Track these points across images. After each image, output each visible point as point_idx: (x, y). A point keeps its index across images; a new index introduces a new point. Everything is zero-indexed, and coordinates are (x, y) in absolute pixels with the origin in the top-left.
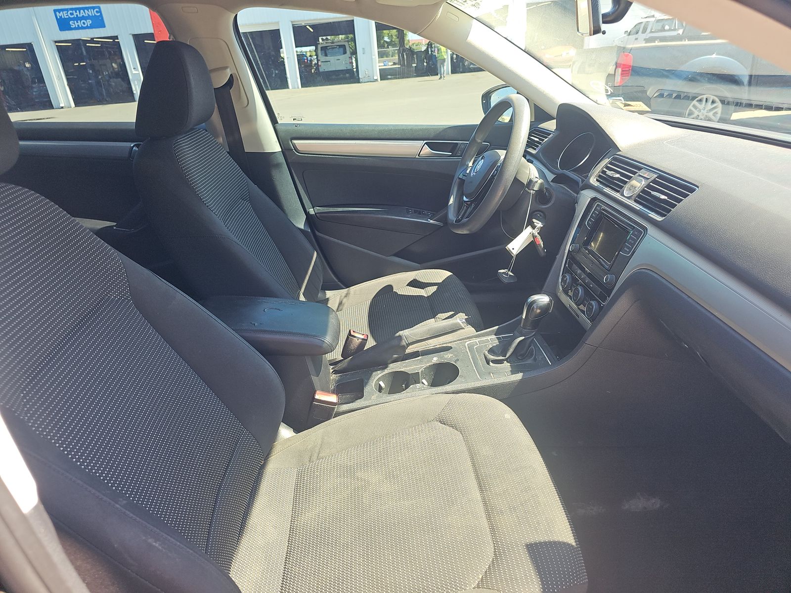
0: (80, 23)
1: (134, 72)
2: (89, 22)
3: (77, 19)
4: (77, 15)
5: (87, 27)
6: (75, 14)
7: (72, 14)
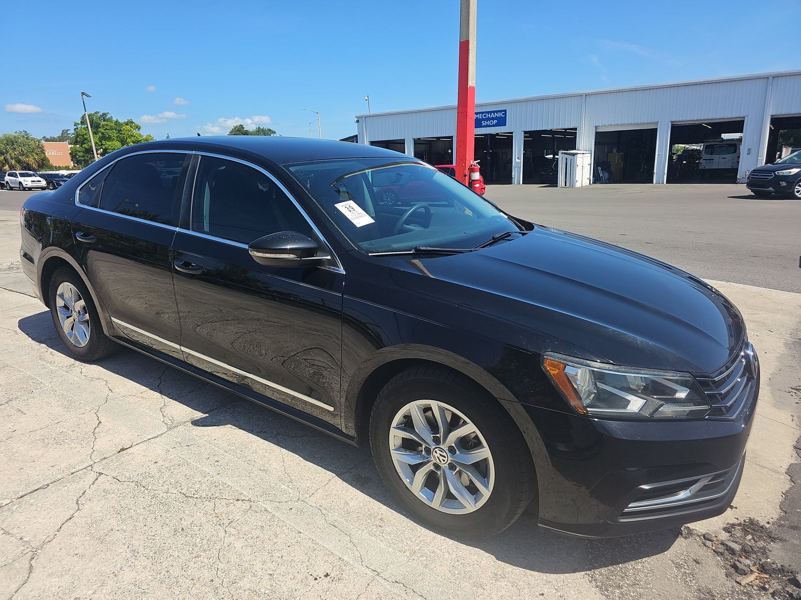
0: (489, 123)
1: (517, 161)
2: (496, 121)
3: (488, 119)
4: (488, 117)
5: (493, 126)
6: (487, 116)
7: (485, 116)
